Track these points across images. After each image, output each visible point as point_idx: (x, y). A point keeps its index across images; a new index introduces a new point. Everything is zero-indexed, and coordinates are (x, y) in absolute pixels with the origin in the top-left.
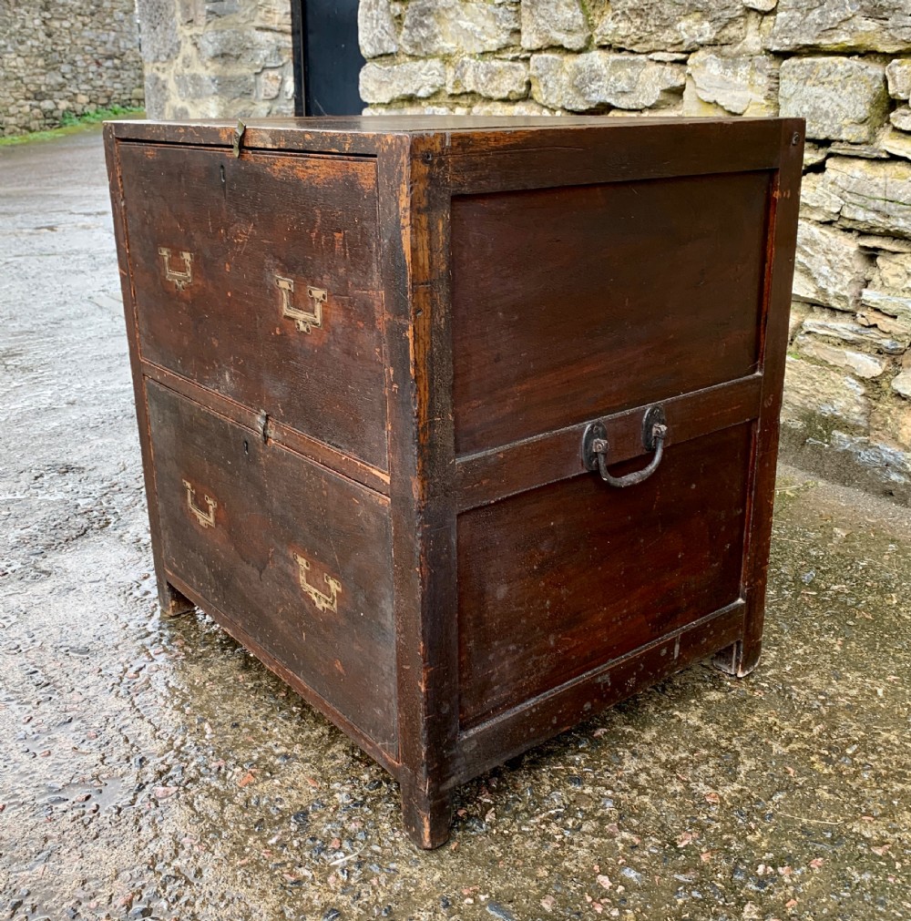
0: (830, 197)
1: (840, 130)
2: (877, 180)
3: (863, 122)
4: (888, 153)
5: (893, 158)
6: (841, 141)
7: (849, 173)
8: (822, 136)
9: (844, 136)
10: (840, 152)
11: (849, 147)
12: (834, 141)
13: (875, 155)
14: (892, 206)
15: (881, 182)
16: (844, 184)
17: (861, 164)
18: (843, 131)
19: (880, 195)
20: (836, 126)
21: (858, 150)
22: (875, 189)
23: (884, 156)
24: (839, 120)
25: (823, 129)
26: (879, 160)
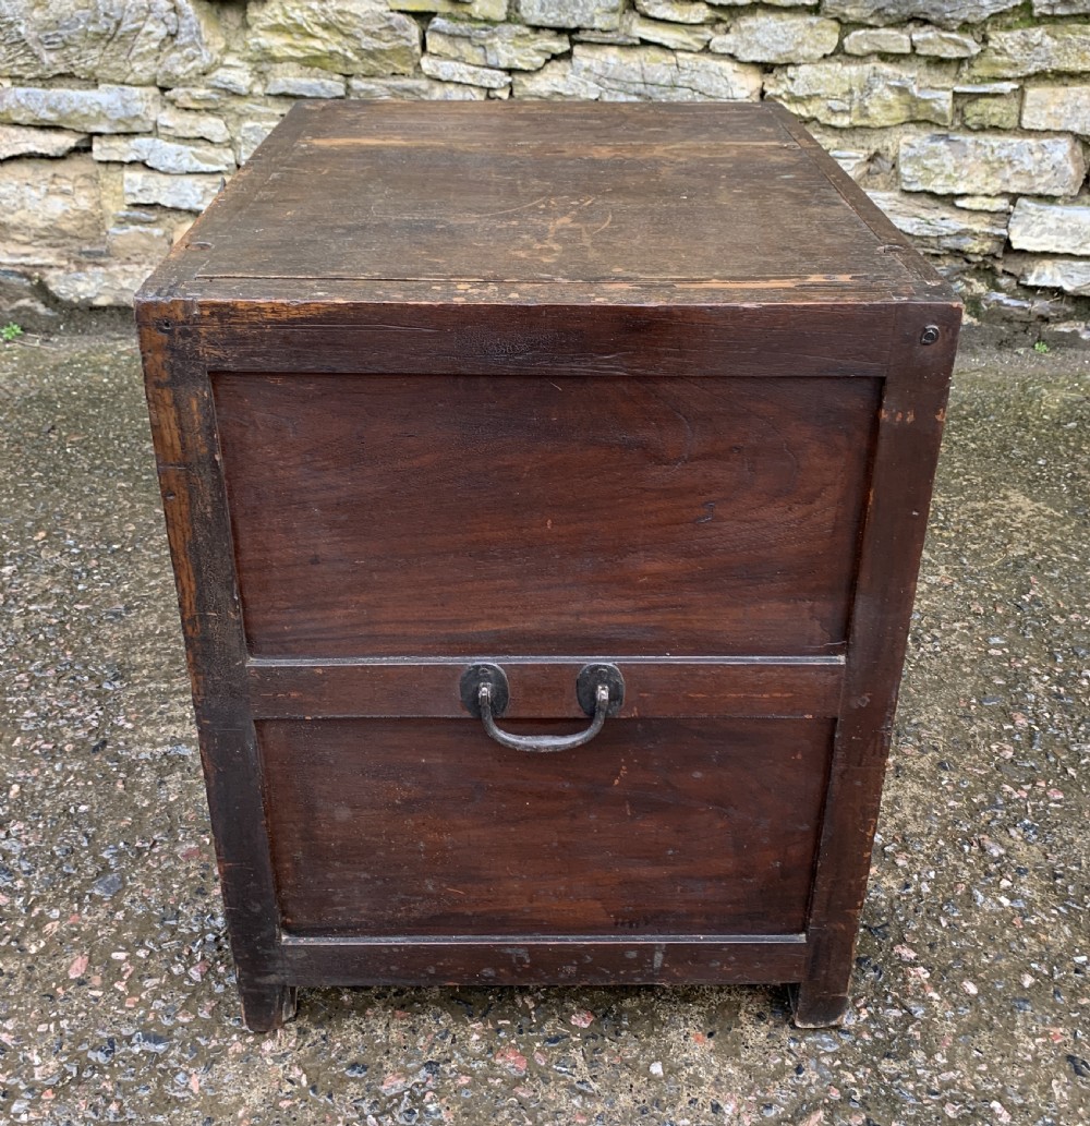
0: (586, 84)
1: (592, 19)
2: (632, 65)
3: (614, 11)
4: (641, 39)
5: (645, 43)
6: (593, 29)
7: (603, 59)
8: (573, 25)
9: (597, 24)
10: (593, 40)
11: (601, 34)
12: (585, 29)
13: (630, 41)
14: (654, 89)
15: (637, 67)
16: (600, 71)
17: (614, 51)
18: (596, 20)
19: (638, 79)
20: (588, 15)
21: (610, 37)
22: (632, 74)
23: (637, 42)
24: (591, 9)
25: (573, 18)
26: (633, 46)
